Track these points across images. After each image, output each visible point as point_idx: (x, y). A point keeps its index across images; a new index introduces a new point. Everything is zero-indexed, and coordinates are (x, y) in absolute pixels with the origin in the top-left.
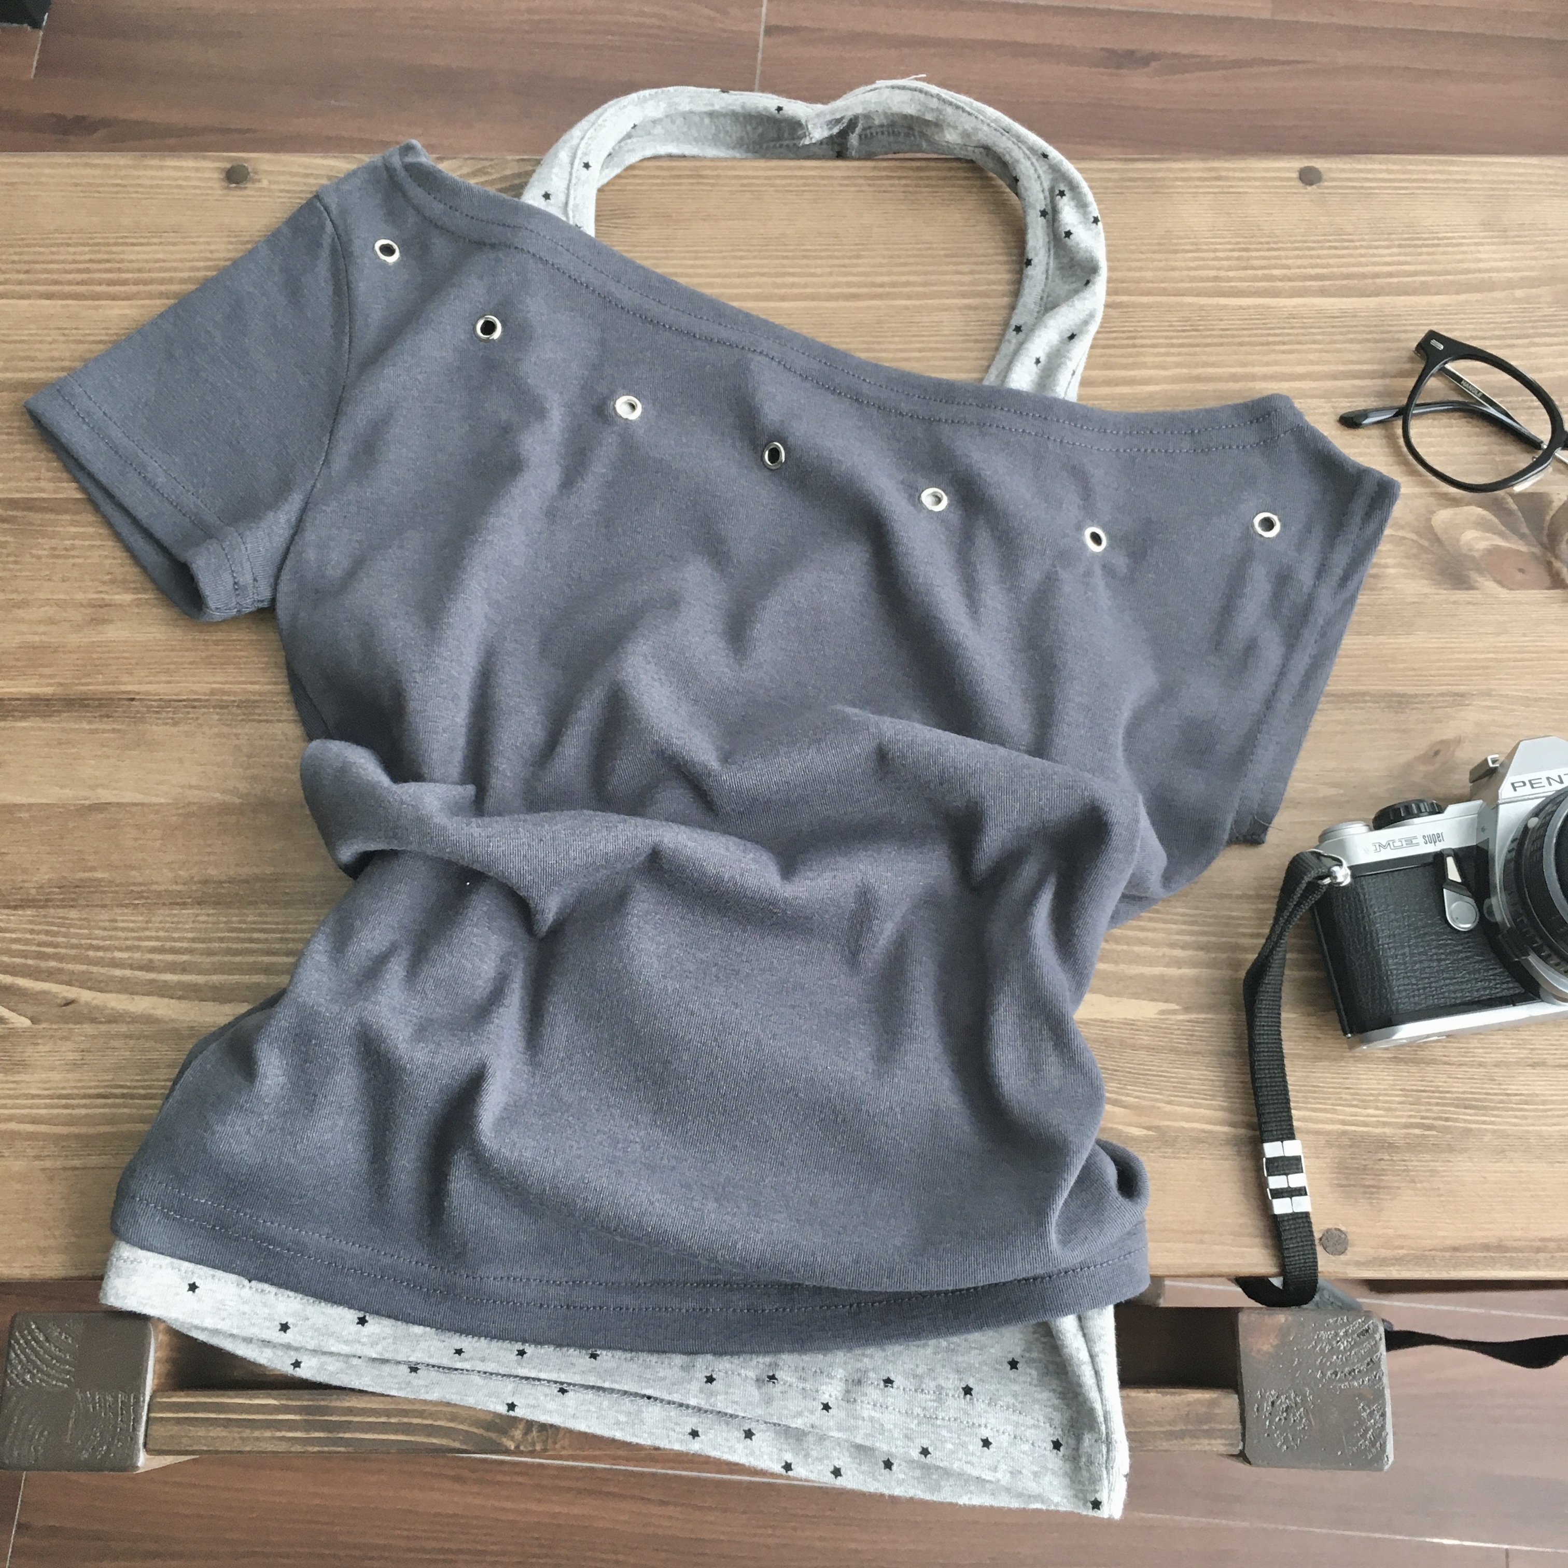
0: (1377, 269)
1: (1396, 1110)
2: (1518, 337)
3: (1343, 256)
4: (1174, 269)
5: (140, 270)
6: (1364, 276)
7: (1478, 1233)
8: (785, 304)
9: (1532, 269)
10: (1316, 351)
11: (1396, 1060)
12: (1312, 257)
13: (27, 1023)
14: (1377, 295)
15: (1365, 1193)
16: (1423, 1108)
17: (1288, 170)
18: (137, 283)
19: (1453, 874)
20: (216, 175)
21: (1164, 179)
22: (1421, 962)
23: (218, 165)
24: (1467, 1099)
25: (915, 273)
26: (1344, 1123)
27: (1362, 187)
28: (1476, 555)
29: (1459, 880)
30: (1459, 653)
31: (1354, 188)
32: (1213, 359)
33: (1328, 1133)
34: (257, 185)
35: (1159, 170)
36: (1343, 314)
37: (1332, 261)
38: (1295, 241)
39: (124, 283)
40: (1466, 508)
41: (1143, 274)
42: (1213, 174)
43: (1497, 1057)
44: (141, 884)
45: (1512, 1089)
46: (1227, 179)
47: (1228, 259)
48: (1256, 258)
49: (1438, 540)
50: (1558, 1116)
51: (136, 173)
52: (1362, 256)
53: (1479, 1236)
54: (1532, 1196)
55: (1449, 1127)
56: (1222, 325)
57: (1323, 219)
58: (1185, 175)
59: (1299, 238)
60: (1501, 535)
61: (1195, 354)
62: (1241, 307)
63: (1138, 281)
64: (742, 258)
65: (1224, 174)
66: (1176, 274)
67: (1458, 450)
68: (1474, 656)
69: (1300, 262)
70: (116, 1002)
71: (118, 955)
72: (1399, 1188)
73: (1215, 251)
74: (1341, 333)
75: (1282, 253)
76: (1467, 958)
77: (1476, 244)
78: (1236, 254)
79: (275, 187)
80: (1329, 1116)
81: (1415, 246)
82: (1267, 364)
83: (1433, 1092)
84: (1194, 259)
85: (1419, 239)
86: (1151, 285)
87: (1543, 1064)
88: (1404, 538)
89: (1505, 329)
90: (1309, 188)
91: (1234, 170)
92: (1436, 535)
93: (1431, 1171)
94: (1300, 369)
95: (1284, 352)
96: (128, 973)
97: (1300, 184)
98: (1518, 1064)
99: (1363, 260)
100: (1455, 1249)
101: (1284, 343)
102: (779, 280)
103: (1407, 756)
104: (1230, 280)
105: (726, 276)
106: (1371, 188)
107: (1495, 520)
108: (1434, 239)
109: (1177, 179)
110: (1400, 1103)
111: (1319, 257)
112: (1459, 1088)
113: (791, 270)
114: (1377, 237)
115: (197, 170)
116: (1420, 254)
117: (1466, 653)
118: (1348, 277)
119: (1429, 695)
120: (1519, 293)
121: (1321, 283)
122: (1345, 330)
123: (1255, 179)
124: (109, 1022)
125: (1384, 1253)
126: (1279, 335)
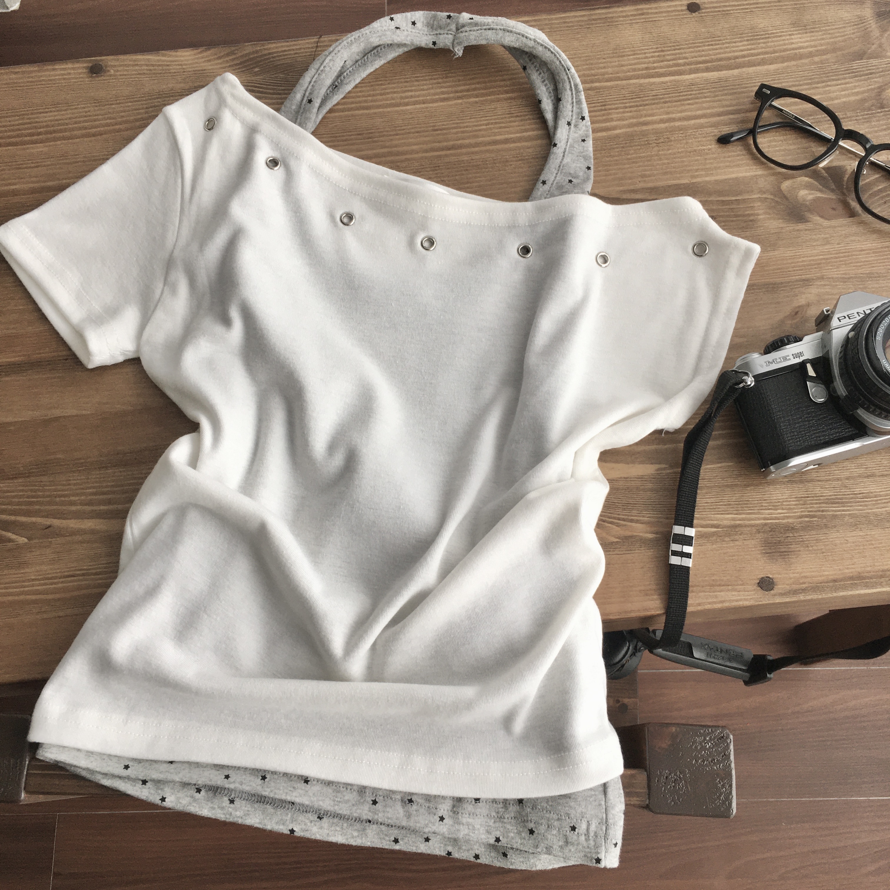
0: (736, 54)
1: (794, 509)
2: (818, 83)
3: (716, 49)
4: (622, 66)
5: (47, 126)
6: (729, 59)
7: (847, 571)
8: (408, 107)
9: (822, 45)
10: (707, 102)
11: (791, 482)
12: (699, 51)
13: (26, 540)
14: (738, 68)
15: (781, 555)
16: (808, 506)
17: (681, 5)
18: (46, 133)
19: (811, 372)
20: (85, 71)
21: (612, 17)
22: (799, 423)
23: (85, 65)
24: (833, 499)
25: (478, 83)
26: (765, 519)
27: (723, 11)
28: (808, 203)
29: (815, 376)
30: (803, 257)
31: (719, 11)
32: (650, 112)
33: (757, 525)
34: (108, 74)
35: (610, 13)
36: (720, 80)
37: (710, 52)
38: (690, 44)
39: (39, 134)
40: (799, 179)
41: (606, 70)
42: (640, 12)
43: (847, 474)
44: (80, 459)
45: (857, 491)
46: (648, 14)
47: (652, 57)
48: (668, 55)
49: (785, 197)
50: (884, 503)
51: (40, 74)
52: (727, 48)
53: (848, 572)
54: (875, 548)
55: (825, 515)
56: (654, 93)
57: (703, 30)
58: (624, 14)
59: (691, 42)
60: (821, 191)
61: (639, 111)
62: (663, 83)
63: (603, 74)
64: (381, 85)
65: (645, 11)
66: (624, 68)
67: (792, 147)
68: (812, 258)
69: (693, 54)
70: (73, 524)
71: (72, 498)
72: (800, 551)
73: (645, 53)
74: (720, 91)
75: (682, 51)
76: (824, 418)
77: (790, 35)
78: (657, 54)
79: (118, 73)
80: (757, 516)
81: (756, 39)
82: (681, 112)
83: (813, 497)
84: (635, 59)
85: (757, 35)
86: (611, 75)
87: (873, 475)
88: (766, 198)
89: (811, 79)
90: (694, 14)
91: (651, 8)
92: (784, 194)
93: (817, 540)
94: (699, 112)
95: (689, 104)
96: (79, 507)
97: (687, 12)
98: (859, 476)
99: (728, 50)
100: (835, 581)
101: (689, 100)
102: (403, 95)
103: (781, 316)
104: (655, 68)
105: (374, 95)
106: (728, 10)
107: (816, 183)
108: (766, 34)
109: (620, 17)
110: (795, 505)
111: (703, 51)
112: (828, 493)
113: (410, 88)
114: (735, 37)
115: (73, 69)
116: (759, 44)
117: (807, 257)
118: (721, 60)
119: (789, 282)
120: (816, 59)
121: (706, 65)
122: (722, 89)
123: (662, 12)
124: (71, 535)
125: (795, 587)
126: (686, 95)
